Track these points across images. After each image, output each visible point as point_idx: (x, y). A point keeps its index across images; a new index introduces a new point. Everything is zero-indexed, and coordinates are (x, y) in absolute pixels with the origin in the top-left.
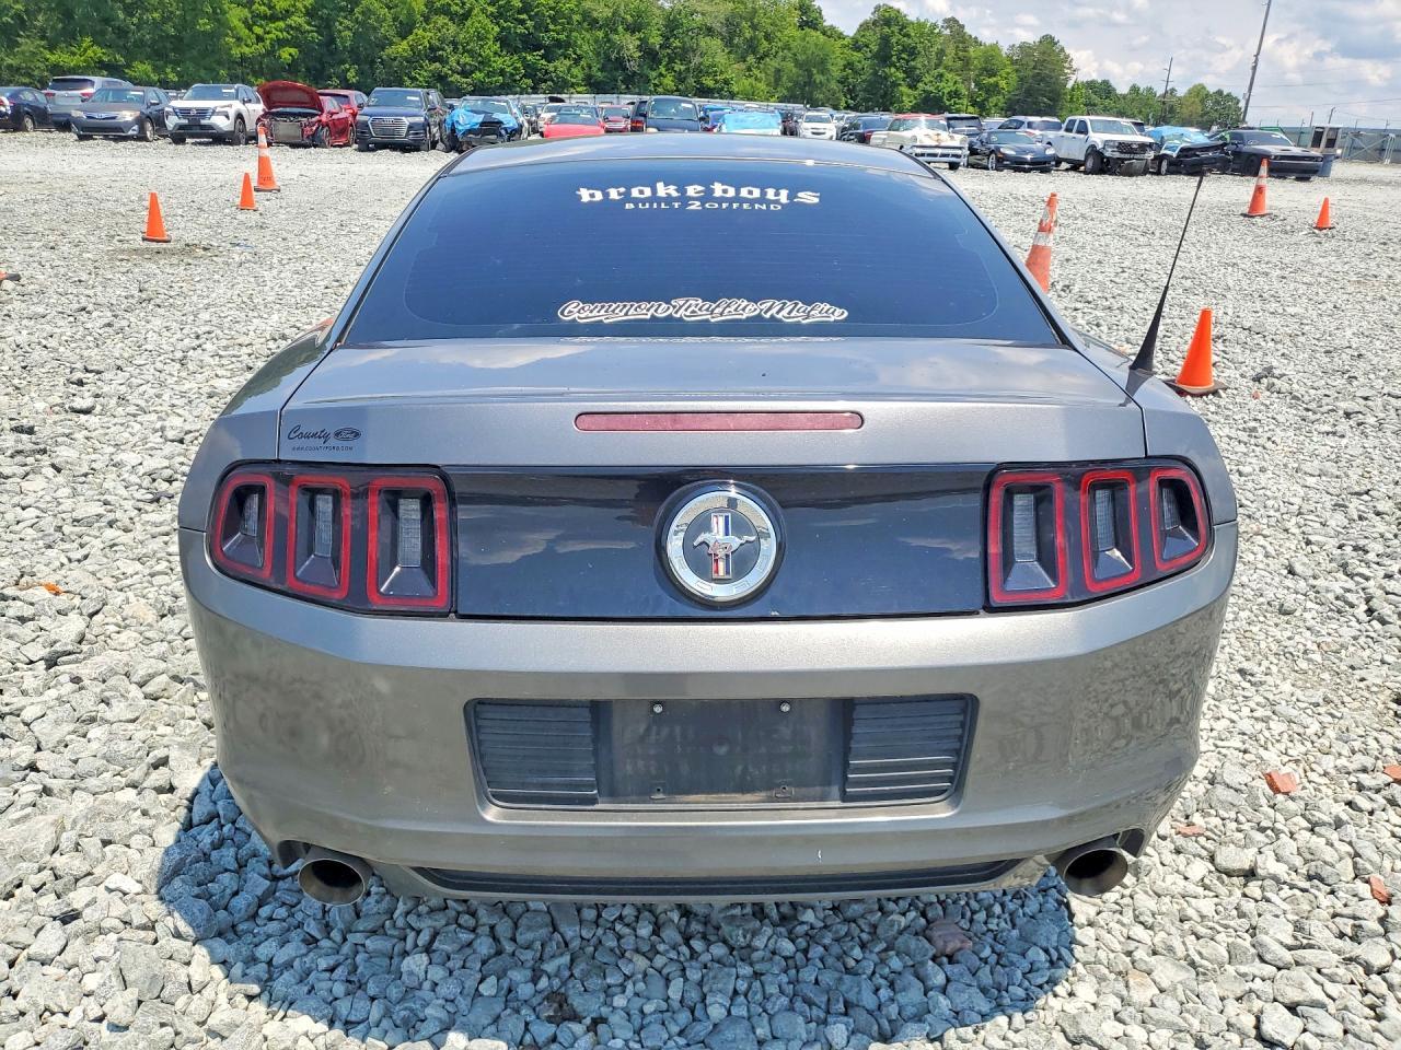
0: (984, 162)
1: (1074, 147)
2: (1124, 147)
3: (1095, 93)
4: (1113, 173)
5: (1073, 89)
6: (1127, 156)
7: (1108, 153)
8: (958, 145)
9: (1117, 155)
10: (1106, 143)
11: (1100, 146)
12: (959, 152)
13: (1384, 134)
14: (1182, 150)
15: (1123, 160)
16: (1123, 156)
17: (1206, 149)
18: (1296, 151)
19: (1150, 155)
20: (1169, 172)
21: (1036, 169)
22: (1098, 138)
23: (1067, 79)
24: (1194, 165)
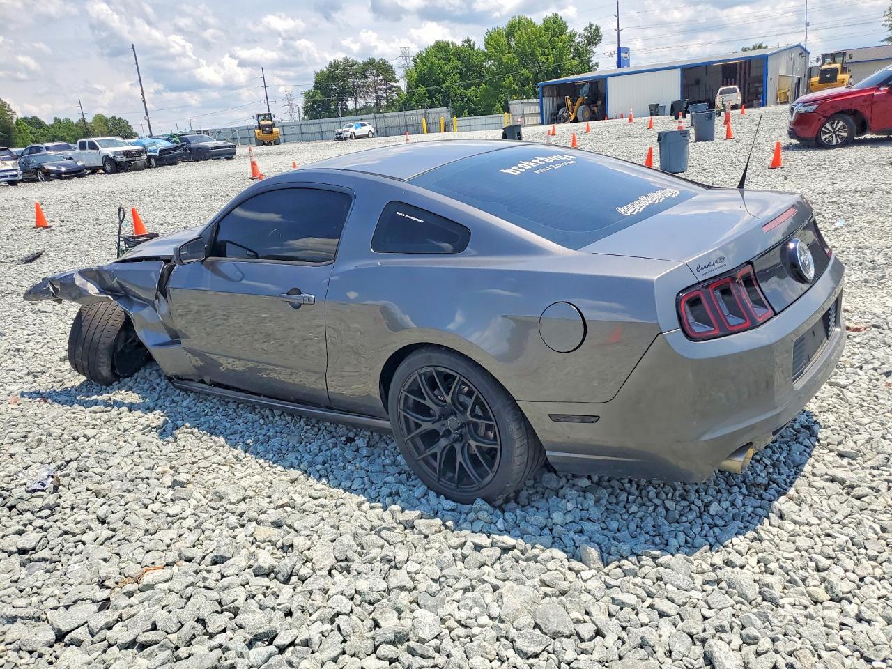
0: (34, 177)
1: (93, 159)
2: (127, 154)
3: (31, 125)
4: (127, 171)
5: (17, 124)
6: (131, 159)
7: (119, 159)
8: (11, 168)
9: (125, 159)
10: (115, 153)
11: (111, 156)
12: (15, 173)
13: (233, 130)
14: (161, 151)
15: (130, 162)
16: (129, 159)
17: (174, 149)
18: (221, 143)
19: (144, 157)
20: (158, 166)
21: (73, 176)
22: (109, 151)
23: (11, 118)
24: (171, 158)
